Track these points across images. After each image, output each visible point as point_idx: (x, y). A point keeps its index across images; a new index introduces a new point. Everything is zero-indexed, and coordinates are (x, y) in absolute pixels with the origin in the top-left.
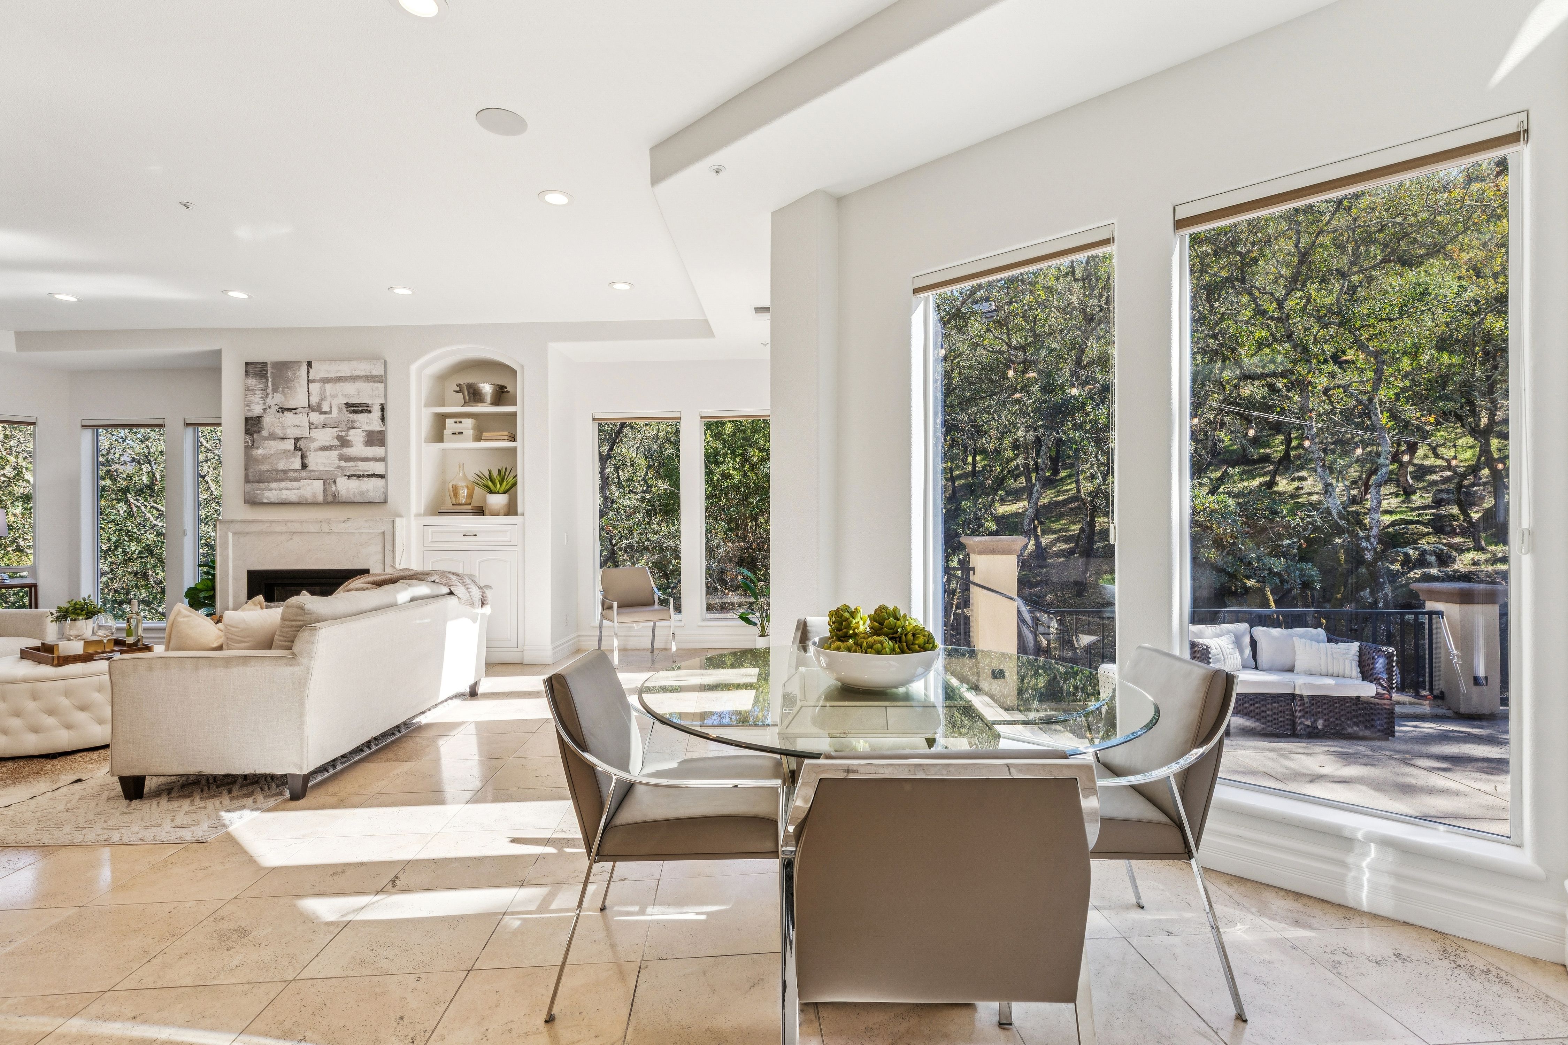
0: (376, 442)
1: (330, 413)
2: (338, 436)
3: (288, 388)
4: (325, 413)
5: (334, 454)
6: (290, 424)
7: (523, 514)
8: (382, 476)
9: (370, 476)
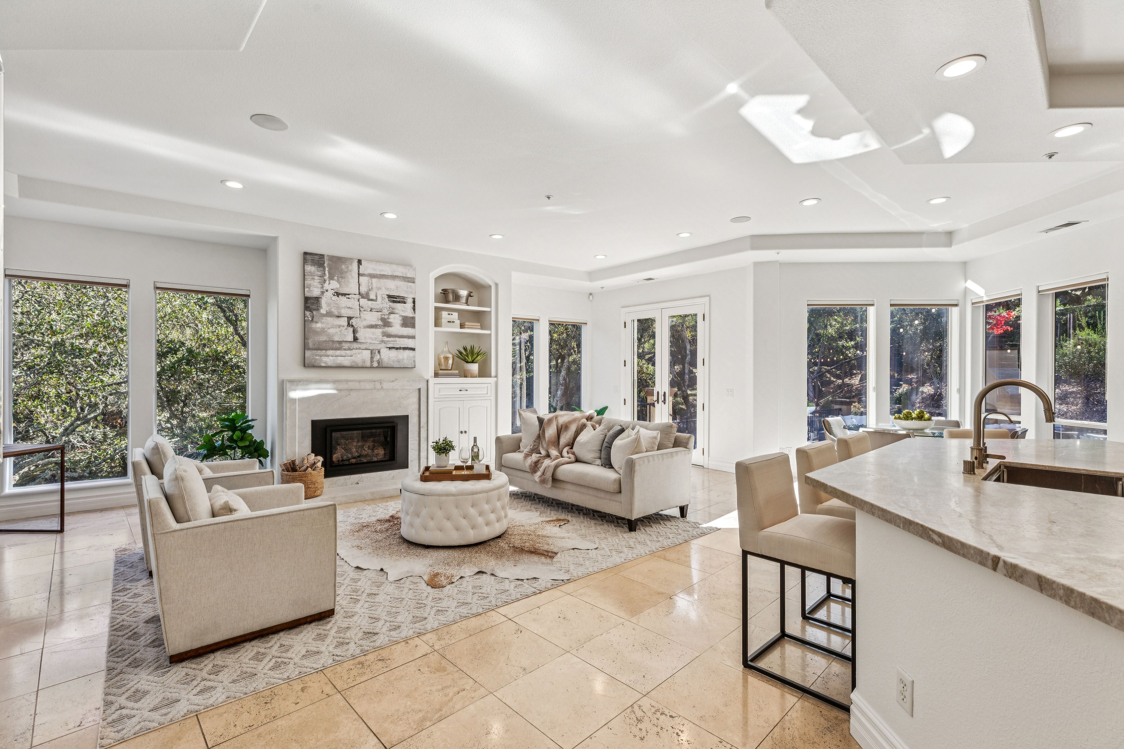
0: (409, 324)
1: (376, 300)
2: (382, 318)
3: (342, 277)
4: (372, 300)
5: (378, 332)
6: (343, 306)
7: (496, 377)
8: (413, 349)
9: (405, 349)
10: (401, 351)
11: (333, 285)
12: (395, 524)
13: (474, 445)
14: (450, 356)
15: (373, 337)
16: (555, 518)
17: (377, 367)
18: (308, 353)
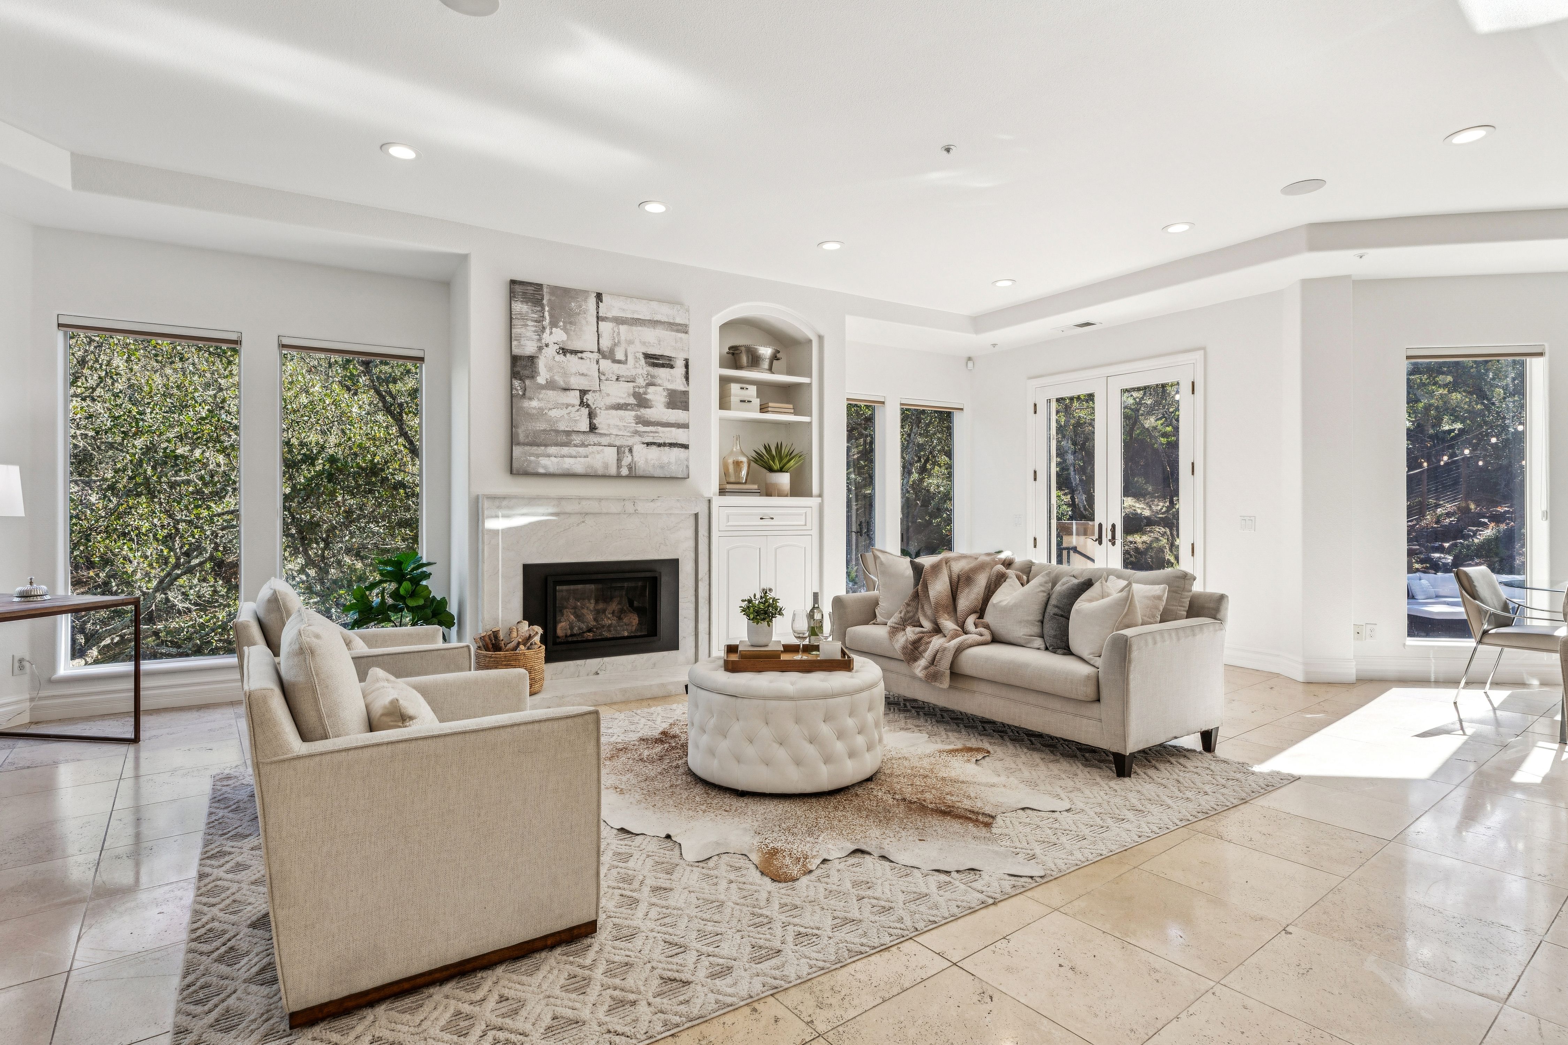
0: (679, 404)
1: (625, 362)
2: (635, 392)
3: (571, 323)
4: (619, 362)
5: (629, 415)
6: (573, 371)
7: (820, 495)
8: (686, 447)
9: (672, 445)
10: (667, 448)
11: (557, 336)
12: (673, 748)
13: (814, 608)
14: (744, 459)
15: (621, 424)
16: (959, 746)
17: (627, 477)
18: (517, 451)
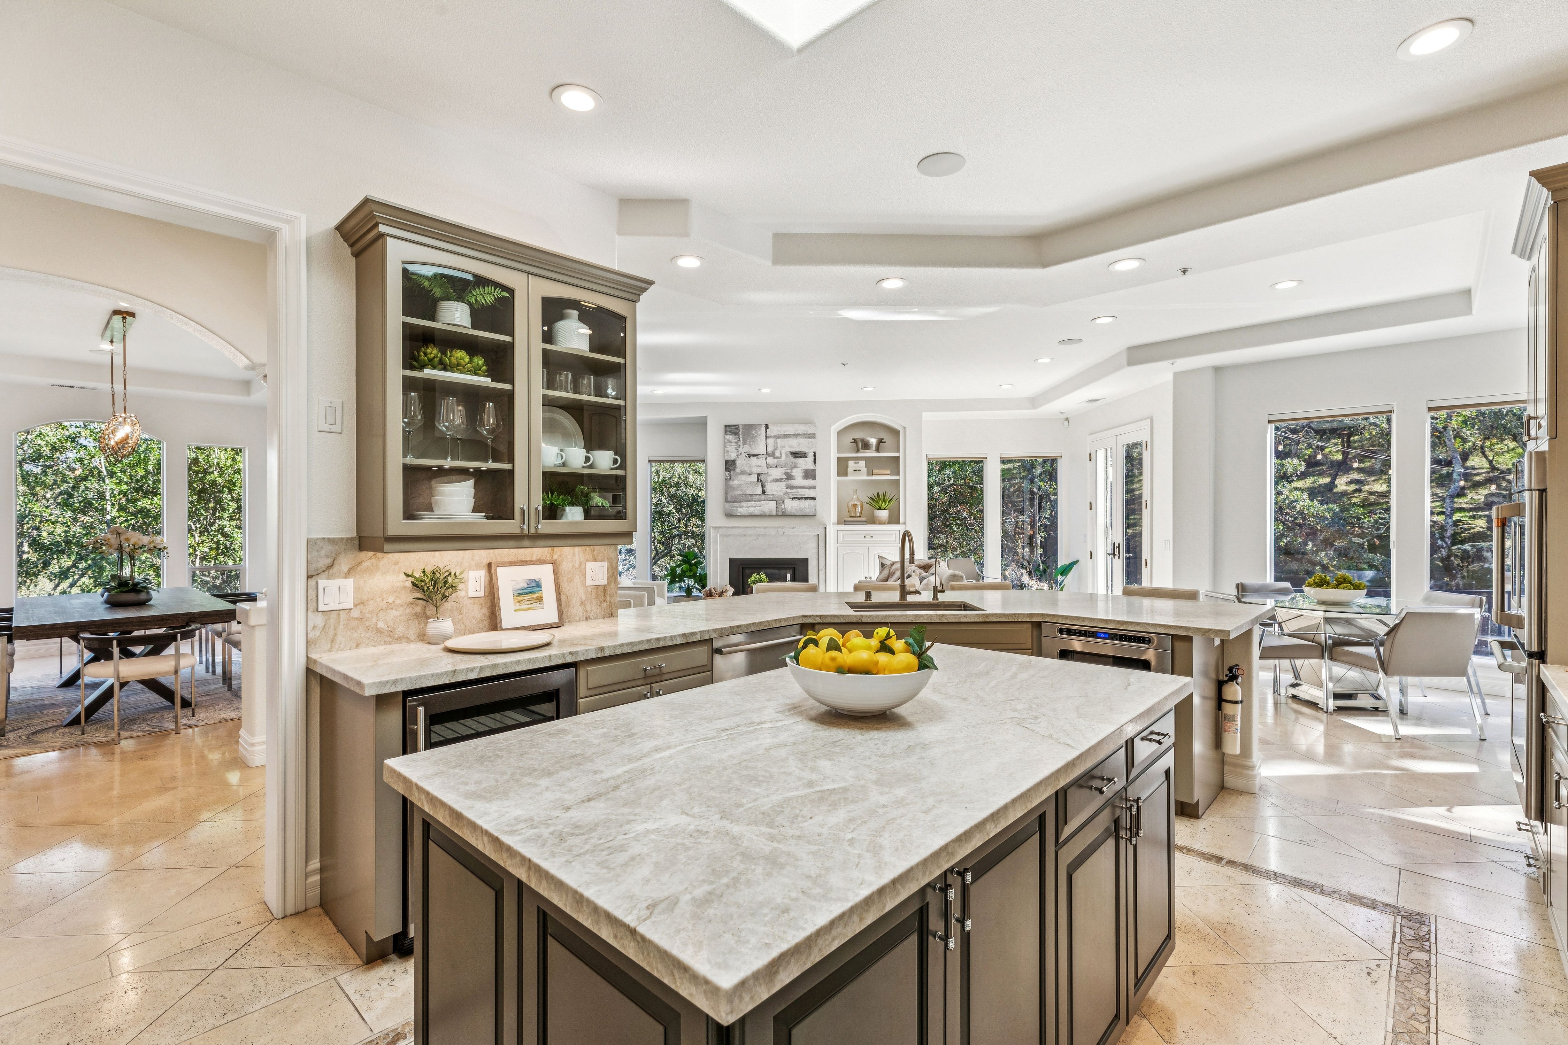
0: (810, 476)
1: (780, 458)
2: (786, 472)
3: (753, 441)
4: (777, 458)
5: (783, 485)
6: (754, 465)
7: (905, 523)
8: (814, 499)
9: (806, 498)
10: (803, 500)
11: (746, 449)
14: (858, 503)
15: (778, 489)
17: (780, 516)
18: (727, 505)
